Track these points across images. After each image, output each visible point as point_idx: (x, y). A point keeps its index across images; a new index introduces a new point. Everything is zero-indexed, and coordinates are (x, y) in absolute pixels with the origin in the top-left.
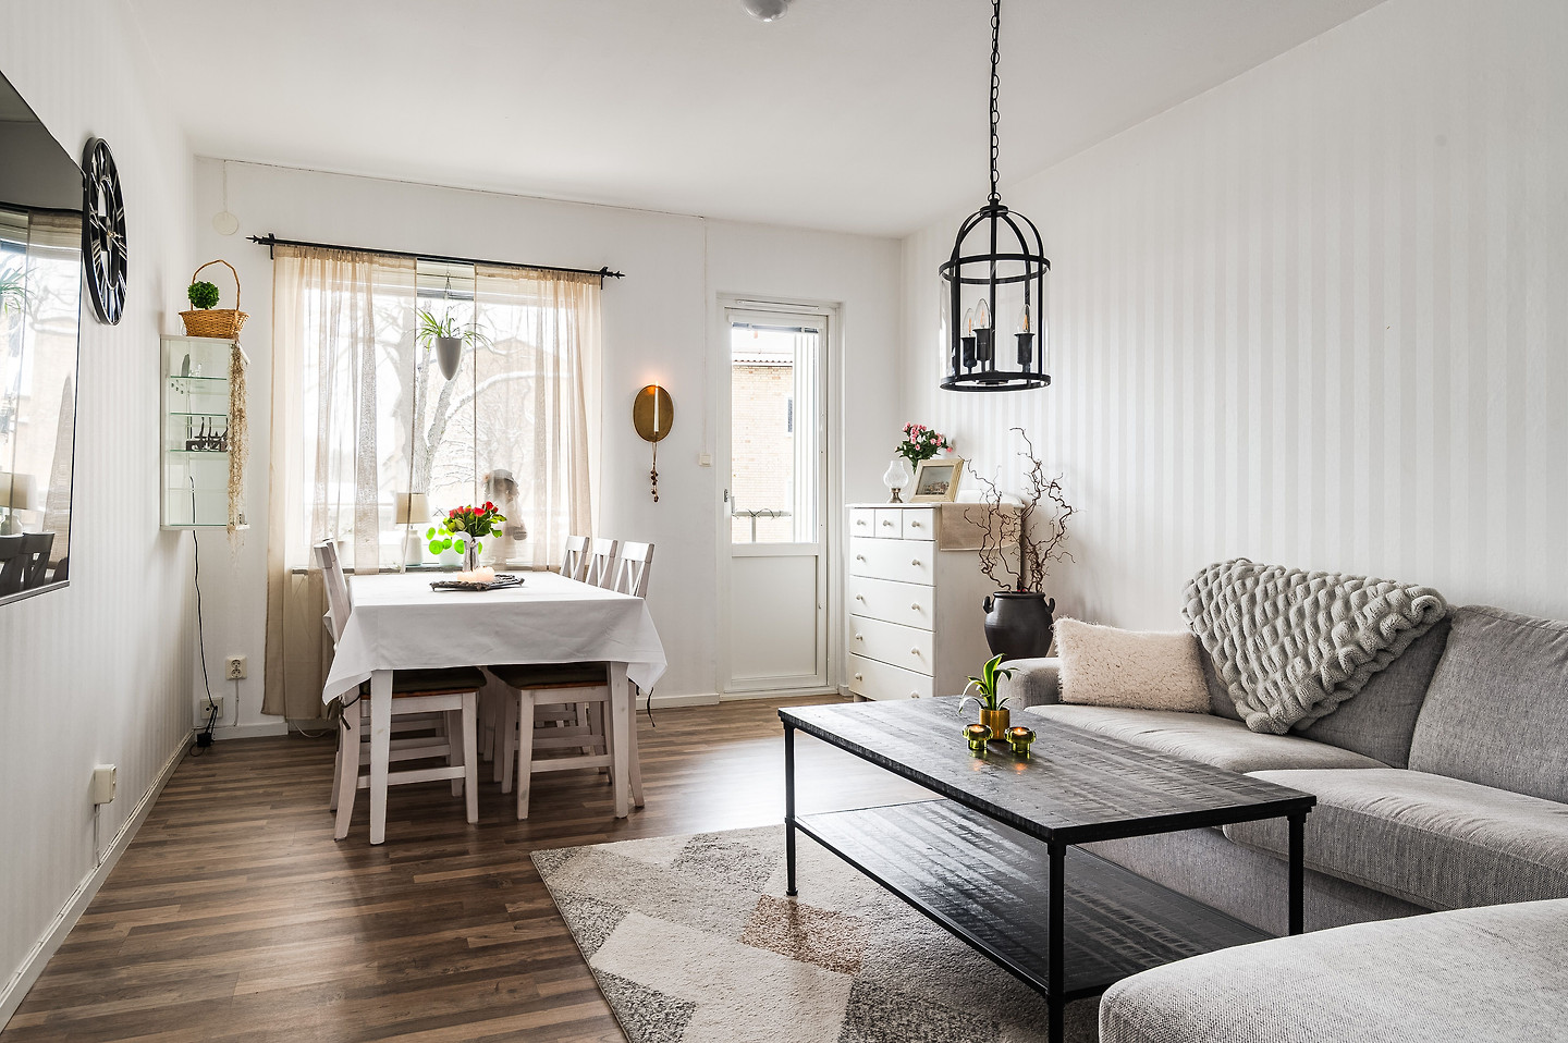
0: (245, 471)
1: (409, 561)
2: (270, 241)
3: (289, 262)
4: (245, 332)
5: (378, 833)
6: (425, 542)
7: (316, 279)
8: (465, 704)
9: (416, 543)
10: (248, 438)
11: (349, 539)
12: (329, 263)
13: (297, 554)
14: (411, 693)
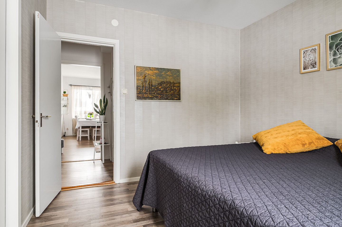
0: (69, 109)
1: (85, 118)
2: (71, 85)
3: (73, 87)
4: (68, 96)
5: (80, 140)
6: (87, 116)
7: (76, 88)
8: (88, 129)
9: (86, 116)
10: (69, 106)
11: (79, 115)
12: (77, 87)
13: (74, 117)
14: (83, 128)
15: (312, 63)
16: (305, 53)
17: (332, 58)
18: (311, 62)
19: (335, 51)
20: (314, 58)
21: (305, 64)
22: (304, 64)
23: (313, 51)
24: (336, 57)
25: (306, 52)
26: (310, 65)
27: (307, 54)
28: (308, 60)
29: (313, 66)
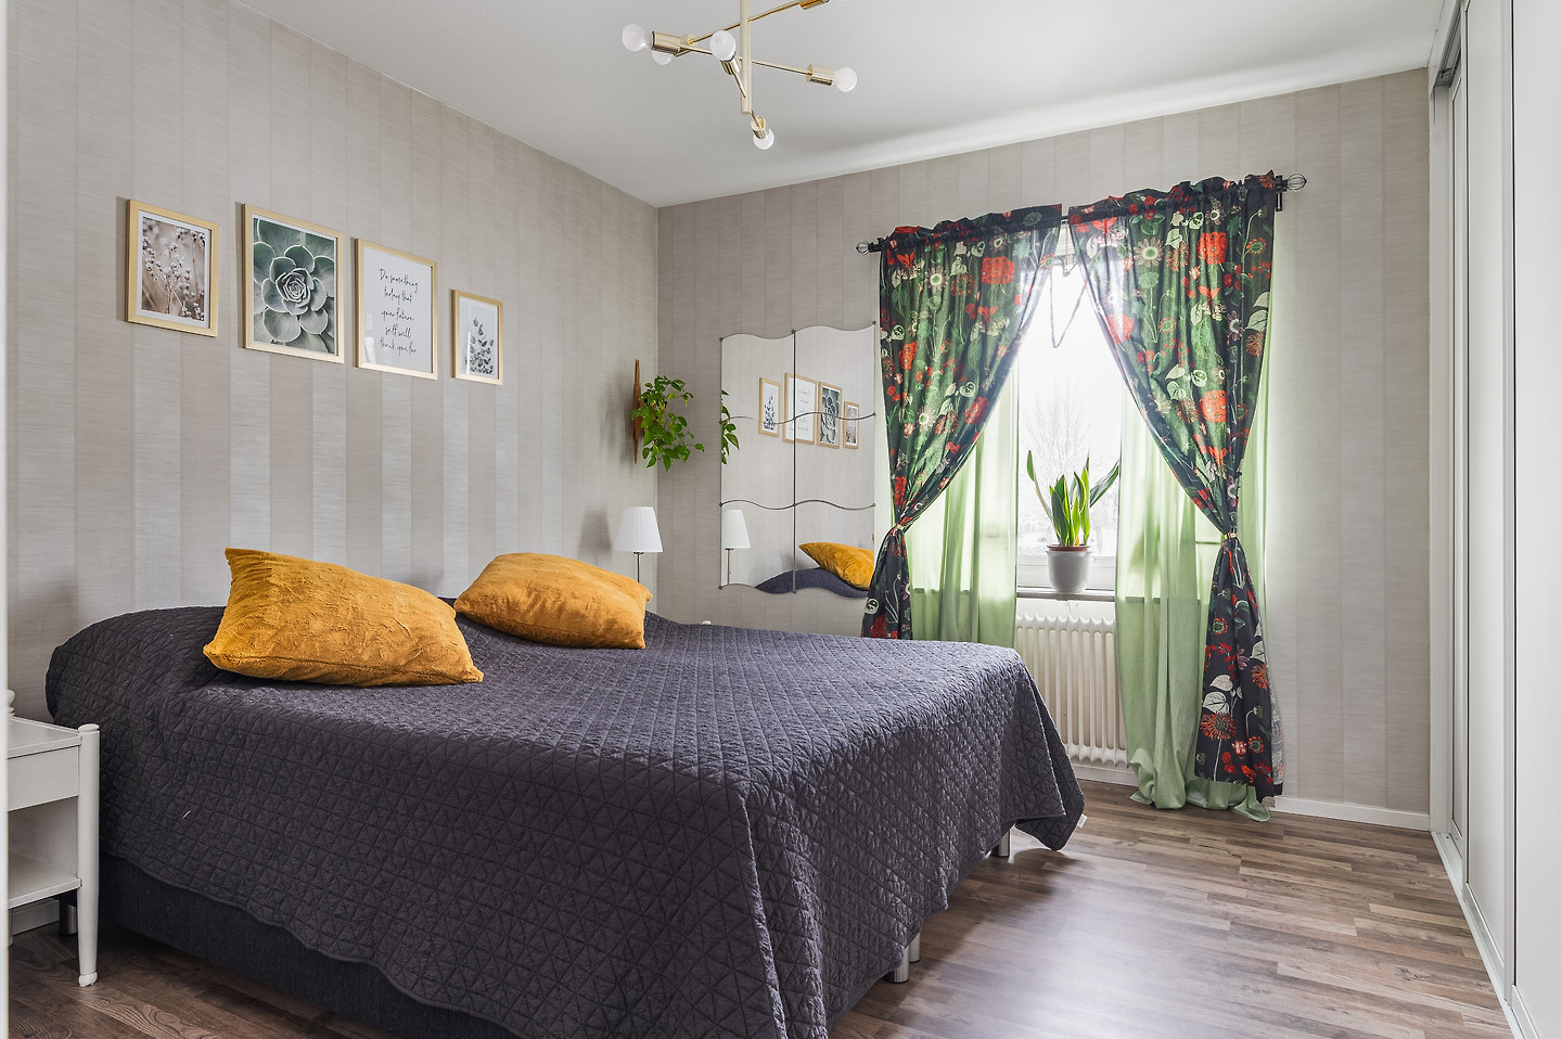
15: (185, 292)
16: (151, 228)
17: (264, 307)
18: (180, 284)
19: (273, 286)
20: (192, 272)
21: (153, 284)
22: (147, 283)
23: (189, 240)
24: (275, 307)
25: (156, 230)
26: (175, 299)
27: (163, 241)
28: (167, 269)
29: (191, 309)
